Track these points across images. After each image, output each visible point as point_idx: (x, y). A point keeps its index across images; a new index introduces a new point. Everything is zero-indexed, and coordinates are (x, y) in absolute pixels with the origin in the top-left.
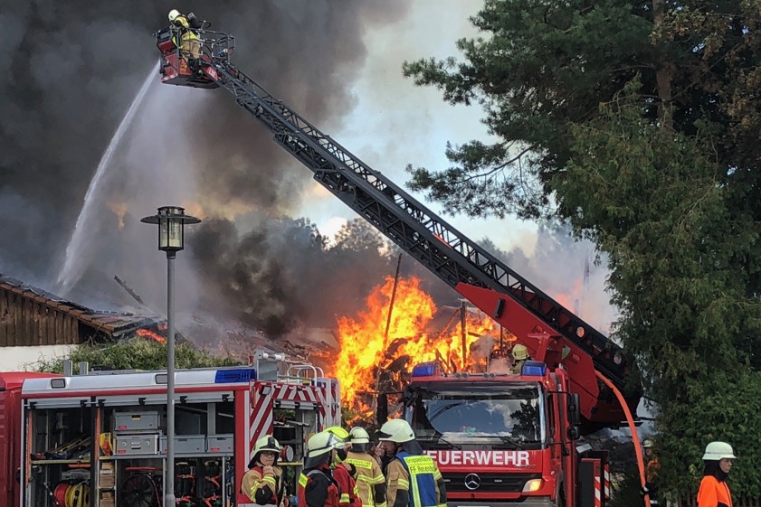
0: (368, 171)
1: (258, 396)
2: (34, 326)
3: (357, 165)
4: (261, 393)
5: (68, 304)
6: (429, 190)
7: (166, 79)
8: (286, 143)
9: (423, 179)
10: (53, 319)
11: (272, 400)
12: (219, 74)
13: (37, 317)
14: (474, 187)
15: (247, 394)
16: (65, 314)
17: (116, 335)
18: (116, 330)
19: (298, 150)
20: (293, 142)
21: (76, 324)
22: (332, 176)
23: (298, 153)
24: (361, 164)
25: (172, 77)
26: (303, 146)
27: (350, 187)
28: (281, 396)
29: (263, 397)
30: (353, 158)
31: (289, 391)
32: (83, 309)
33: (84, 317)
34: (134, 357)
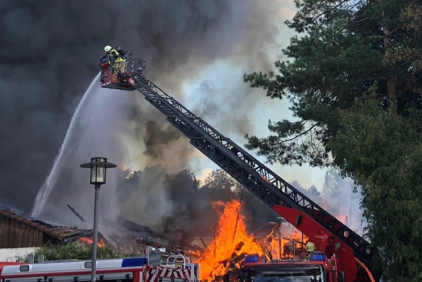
0: (222, 138)
1: (148, 275)
2: (15, 235)
3: (216, 135)
4: (150, 273)
5: (38, 221)
6: (258, 149)
7: (104, 85)
8: (174, 122)
9: (254, 143)
10: (27, 231)
11: (157, 278)
12: (136, 82)
13: (17, 230)
14: (284, 147)
15: (141, 273)
16: (35, 228)
17: (66, 240)
18: (67, 237)
19: (181, 126)
20: (178, 121)
21: (41, 234)
22: (201, 141)
23: (181, 128)
24: (218, 134)
25: (108, 84)
26: (184, 124)
27: (211, 147)
28: (162, 275)
29: (151, 275)
30: (214, 130)
31: (167, 272)
32: (47, 225)
33: (47, 229)
34: (75, 253)
